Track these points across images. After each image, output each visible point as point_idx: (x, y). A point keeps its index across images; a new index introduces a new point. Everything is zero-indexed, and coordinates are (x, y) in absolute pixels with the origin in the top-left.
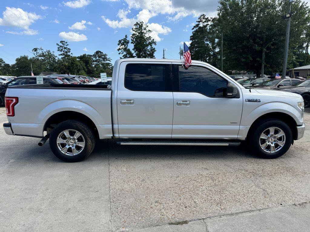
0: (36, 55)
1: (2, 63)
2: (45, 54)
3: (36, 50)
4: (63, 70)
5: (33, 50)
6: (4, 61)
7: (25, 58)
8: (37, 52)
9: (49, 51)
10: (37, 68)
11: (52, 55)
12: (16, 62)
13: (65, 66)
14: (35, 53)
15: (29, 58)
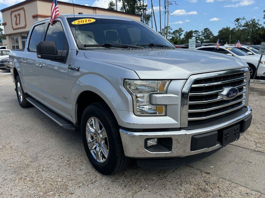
0: (237, 25)
1: (211, 35)
2: (249, 23)
3: (238, 20)
4: (256, 39)
5: (235, 20)
6: (213, 33)
7: (227, 29)
8: (238, 22)
9: (254, 20)
10: (235, 38)
11: (256, 24)
12: (218, 34)
13: (260, 35)
14: (237, 23)
15: (231, 29)
